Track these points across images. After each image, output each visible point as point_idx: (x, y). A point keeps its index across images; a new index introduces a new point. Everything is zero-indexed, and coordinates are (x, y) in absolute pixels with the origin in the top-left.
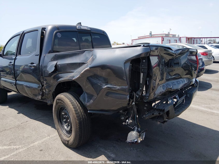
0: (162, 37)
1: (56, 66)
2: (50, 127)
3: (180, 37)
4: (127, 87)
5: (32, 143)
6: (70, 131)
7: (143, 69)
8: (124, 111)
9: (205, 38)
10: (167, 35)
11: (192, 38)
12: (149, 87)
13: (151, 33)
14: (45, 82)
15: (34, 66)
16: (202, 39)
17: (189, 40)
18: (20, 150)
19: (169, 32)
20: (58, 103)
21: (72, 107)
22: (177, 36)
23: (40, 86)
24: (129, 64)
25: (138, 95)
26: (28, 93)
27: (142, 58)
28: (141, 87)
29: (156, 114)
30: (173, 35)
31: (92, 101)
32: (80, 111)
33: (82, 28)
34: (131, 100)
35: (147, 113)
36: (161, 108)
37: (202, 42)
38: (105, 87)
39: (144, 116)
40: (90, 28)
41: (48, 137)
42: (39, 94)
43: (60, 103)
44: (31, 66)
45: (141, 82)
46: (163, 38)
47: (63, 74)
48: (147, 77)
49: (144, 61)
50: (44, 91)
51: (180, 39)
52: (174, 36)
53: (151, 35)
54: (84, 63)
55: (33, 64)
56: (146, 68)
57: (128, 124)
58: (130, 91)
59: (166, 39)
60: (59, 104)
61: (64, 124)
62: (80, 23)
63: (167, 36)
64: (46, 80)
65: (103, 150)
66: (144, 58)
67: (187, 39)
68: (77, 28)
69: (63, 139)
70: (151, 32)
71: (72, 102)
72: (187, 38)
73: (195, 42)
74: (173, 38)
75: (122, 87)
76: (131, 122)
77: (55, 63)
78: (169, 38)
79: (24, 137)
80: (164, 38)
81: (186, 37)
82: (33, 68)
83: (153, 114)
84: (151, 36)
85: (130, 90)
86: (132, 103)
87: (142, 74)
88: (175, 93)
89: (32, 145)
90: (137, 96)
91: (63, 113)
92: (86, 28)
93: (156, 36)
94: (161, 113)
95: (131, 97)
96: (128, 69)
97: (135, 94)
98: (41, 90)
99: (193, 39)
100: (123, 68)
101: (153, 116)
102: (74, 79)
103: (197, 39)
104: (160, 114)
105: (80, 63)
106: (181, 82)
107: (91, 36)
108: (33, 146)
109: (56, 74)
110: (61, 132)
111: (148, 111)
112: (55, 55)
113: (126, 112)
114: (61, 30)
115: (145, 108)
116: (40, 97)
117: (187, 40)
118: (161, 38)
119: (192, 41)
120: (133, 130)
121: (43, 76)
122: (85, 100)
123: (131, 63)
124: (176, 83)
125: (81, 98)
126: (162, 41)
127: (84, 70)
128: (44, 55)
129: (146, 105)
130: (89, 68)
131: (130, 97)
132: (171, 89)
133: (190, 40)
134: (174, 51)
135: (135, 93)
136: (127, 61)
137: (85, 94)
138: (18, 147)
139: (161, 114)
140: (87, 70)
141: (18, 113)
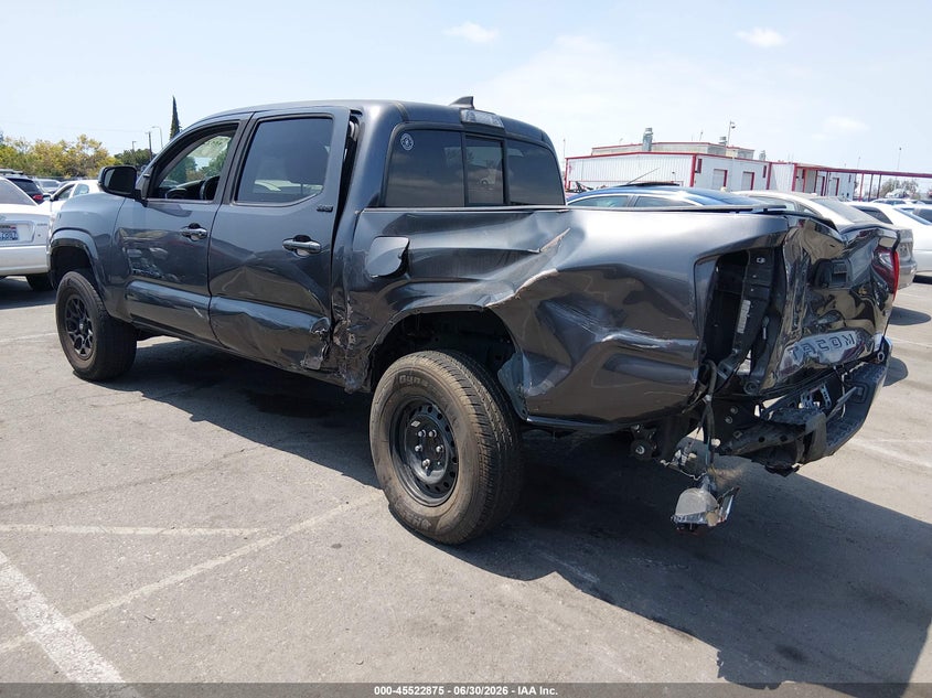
0: (695, 155)
1: (406, 255)
2: (339, 474)
3: (771, 163)
4: (695, 343)
5: (295, 522)
6: (442, 487)
7: (754, 286)
8: (648, 427)
9: (873, 173)
10: (717, 151)
11: (817, 169)
12: (765, 346)
13: (648, 137)
14: (349, 308)
15: (309, 249)
16: (859, 176)
17: (806, 176)
18: (262, 543)
19: (724, 138)
20: (404, 385)
21: (465, 399)
22: (756, 157)
23: (323, 322)
24: (710, 269)
25: (725, 371)
26: (259, 346)
27: (752, 250)
28: (738, 347)
29: (772, 439)
30: (742, 151)
31: (547, 384)
32: (493, 416)
33: (480, 118)
34: (703, 387)
35: (741, 434)
36: (790, 418)
37: (858, 190)
38: (609, 338)
39: (731, 444)
40: (503, 120)
41: (346, 507)
42: (314, 351)
43: (415, 385)
44: (294, 249)
45: (741, 329)
46: (700, 160)
47: (431, 285)
48: (767, 314)
49: (763, 261)
50: (337, 341)
51: (768, 169)
52: (744, 155)
53: (651, 144)
54: (523, 254)
55: (306, 239)
56: (768, 283)
57: (680, 466)
58: (703, 356)
59: (709, 165)
60: (406, 390)
61: (415, 460)
62: (470, 100)
63: (715, 153)
64: (354, 302)
65: (552, 558)
66: (759, 252)
67: (800, 174)
68: (464, 120)
69: (412, 512)
70: (650, 129)
71: (465, 384)
72: (797, 167)
73: (831, 186)
74: (739, 162)
75: (676, 341)
76: (692, 459)
77: (400, 243)
78: (722, 164)
79: (253, 501)
80: (704, 160)
81: (796, 164)
82: (303, 253)
83: (762, 440)
84: (650, 147)
85: (702, 352)
86: (703, 395)
87: (749, 302)
88: (819, 378)
89: (297, 528)
90: (724, 377)
91: (416, 424)
92: (491, 121)
93: (671, 149)
94: (790, 439)
95: (704, 377)
96: (704, 283)
97: (714, 368)
98: (324, 336)
99: (824, 174)
100: (692, 282)
101: (760, 446)
102: (490, 304)
103: (839, 175)
104: (786, 439)
105: (509, 252)
106: (843, 341)
107: (502, 146)
108: (303, 532)
109: (401, 283)
110: (399, 488)
111: (742, 430)
112: (405, 215)
113: (654, 431)
114: (417, 123)
115: (727, 420)
116: (315, 362)
117: (795, 177)
118: (689, 160)
119: (820, 181)
120: (697, 485)
121: (342, 286)
122: (519, 380)
123: (717, 265)
124: (828, 344)
125: (505, 373)
126: (694, 172)
127: (534, 278)
128: (356, 212)
129: (733, 410)
130: (554, 270)
131: (700, 377)
132: (816, 360)
133: (810, 176)
134: (842, 233)
135: (717, 365)
136: (703, 259)
137: (520, 359)
138: (247, 532)
139: (788, 442)
140: (549, 277)
141: (192, 419)
